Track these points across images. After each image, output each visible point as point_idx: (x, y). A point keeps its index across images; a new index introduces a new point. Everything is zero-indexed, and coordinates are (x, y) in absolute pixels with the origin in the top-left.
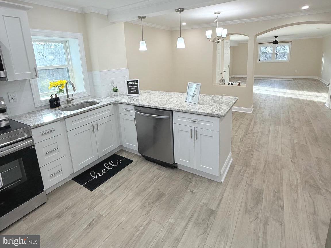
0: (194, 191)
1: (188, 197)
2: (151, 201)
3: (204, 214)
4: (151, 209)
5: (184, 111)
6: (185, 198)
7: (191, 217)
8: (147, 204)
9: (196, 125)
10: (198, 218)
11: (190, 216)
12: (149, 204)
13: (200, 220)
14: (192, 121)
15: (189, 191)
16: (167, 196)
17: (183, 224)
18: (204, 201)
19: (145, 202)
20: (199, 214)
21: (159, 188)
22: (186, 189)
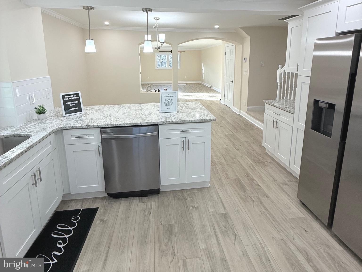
0: (195, 206)
1: (195, 215)
2: (166, 241)
3: (221, 221)
4: (173, 249)
5: (174, 122)
6: (194, 217)
7: (215, 231)
8: (164, 247)
9: (188, 135)
10: (220, 228)
11: (213, 231)
12: (166, 246)
13: (224, 229)
14: (182, 131)
15: (191, 208)
16: (176, 225)
17: (214, 241)
18: (211, 210)
19: (160, 247)
20: (218, 225)
21: (161, 222)
22: (187, 207)
